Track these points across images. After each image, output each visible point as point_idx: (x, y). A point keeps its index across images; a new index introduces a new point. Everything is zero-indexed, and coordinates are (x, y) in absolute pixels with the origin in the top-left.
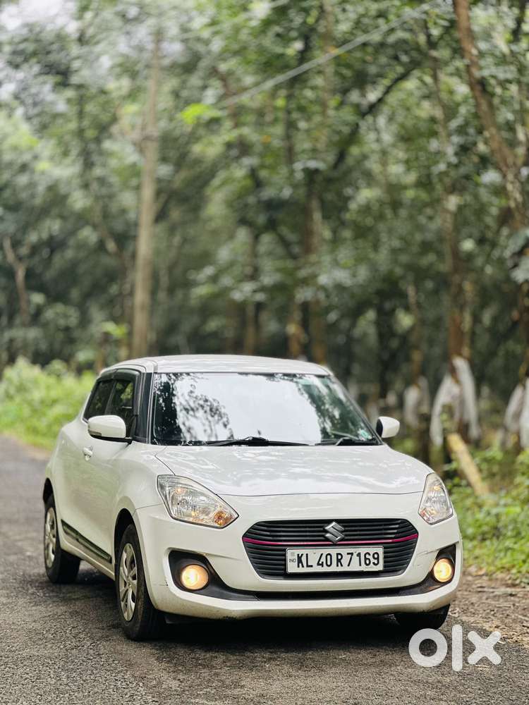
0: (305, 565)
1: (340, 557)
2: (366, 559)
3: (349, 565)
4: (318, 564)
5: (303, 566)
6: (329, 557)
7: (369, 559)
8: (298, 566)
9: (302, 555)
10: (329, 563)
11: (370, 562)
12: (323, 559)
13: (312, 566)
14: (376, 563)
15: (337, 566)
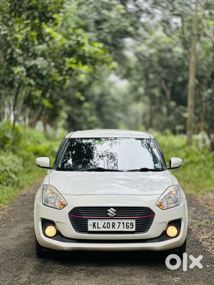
0: (97, 227)
1: (114, 224)
2: (127, 225)
3: (118, 228)
4: (103, 227)
5: (96, 228)
6: (108, 224)
7: (128, 226)
8: (93, 228)
9: (95, 223)
10: (108, 227)
11: (129, 227)
12: (106, 225)
13: (100, 228)
14: (132, 227)
15: (113, 228)
